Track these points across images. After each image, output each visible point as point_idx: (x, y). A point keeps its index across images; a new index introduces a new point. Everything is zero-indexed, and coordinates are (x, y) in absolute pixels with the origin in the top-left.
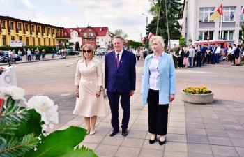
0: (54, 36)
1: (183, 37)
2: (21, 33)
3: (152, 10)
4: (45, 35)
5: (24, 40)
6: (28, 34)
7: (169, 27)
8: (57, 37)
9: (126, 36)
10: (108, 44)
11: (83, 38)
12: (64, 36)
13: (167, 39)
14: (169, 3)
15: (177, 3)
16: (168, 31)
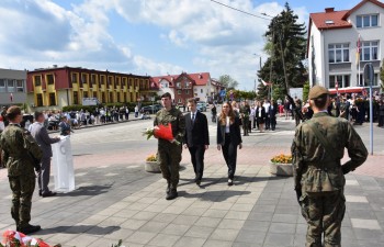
0: (137, 88)
2: (95, 88)
3: (267, 48)
4: (125, 88)
5: (99, 95)
6: (103, 88)
8: (140, 90)
9: (235, 84)
10: (210, 95)
11: (176, 89)
12: (151, 88)
14: (286, 39)
15: (298, 38)
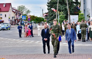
1: (82, 12)
7: (69, 3)
9: (28, 12)
10: (11, 19)
13: (67, 14)
16: (68, 7)
